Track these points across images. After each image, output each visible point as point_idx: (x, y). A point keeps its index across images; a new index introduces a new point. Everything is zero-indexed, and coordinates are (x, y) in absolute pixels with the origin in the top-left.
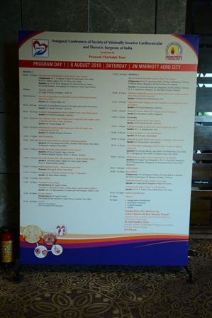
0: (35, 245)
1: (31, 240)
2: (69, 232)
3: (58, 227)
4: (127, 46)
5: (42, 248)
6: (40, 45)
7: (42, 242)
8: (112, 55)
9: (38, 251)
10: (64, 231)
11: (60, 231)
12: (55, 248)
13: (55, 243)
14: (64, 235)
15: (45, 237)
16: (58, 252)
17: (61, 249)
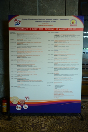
0: (16, 105)
1: (14, 103)
2: (30, 99)
3: (26, 97)
4: (54, 21)
5: (19, 106)
6: (17, 21)
7: (19, 104)
8: (48, 25)
9: (17, 107)
10: (28, 99)
11: (26, 99)
12: (25, 106)
13: (24, 104)
14: (28, 100)
15: (21, 101)
16: (26, 108)
17: (27, 106)
